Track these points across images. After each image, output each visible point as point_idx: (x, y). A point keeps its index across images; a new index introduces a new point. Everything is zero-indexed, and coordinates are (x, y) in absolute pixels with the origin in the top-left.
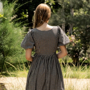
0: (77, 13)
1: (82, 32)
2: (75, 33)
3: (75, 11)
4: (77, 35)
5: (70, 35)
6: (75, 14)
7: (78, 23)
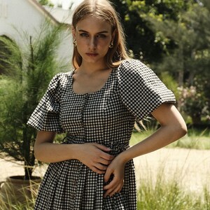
0: (200, 56)
1: (206, 82)
2: (196, 83)
3: (197, 53)
4: (199, 86)
5: (189, 86)
6: (196, 57)
7: (201, 69)
